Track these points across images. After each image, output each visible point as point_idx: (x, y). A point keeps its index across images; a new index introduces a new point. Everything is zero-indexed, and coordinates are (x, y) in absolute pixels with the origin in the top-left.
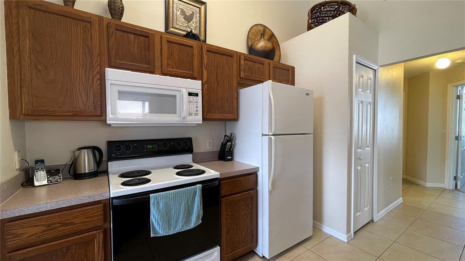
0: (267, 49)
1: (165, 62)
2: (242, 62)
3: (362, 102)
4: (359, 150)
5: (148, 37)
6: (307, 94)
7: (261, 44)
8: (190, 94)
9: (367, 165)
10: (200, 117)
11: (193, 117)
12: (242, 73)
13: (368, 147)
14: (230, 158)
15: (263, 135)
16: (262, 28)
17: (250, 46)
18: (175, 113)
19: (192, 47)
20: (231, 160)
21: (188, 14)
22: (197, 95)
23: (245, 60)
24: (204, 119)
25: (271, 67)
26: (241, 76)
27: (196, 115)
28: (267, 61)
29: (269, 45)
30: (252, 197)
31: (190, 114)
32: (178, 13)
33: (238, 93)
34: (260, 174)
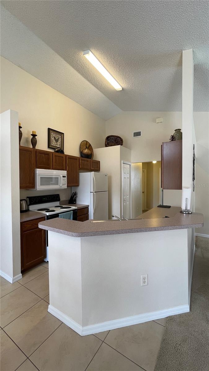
0: (89, 154)
1: (54, 164)
2: (80, 161)
3: (125, 178)
4: (124, 197)
5: (48, 155)
6: (106, 176)
7: (86, 151)
8: (63, 177)
9: (128, 203)
10: (66, 186)
11: (64, 186)
12: (80, 166)
13: (128, 195)
14: (75, 202)
15: (91, 192)
16: (85, 142)
17: (81, 151)
18: (58, 185)
19: (63, 157)
20: (75, 203)
21: (57, 139)
22: (65, 177)
23: (81, 160)
24: (67, 186)
25: (91, 162)
26: (80, 167)
27: (65, 185)
28: (89, 160)
29: (90, 152)
30: (87, 217)
31: (63, 185)
32: (53, 139)
33: (79, 174)
34: (89, 208)
